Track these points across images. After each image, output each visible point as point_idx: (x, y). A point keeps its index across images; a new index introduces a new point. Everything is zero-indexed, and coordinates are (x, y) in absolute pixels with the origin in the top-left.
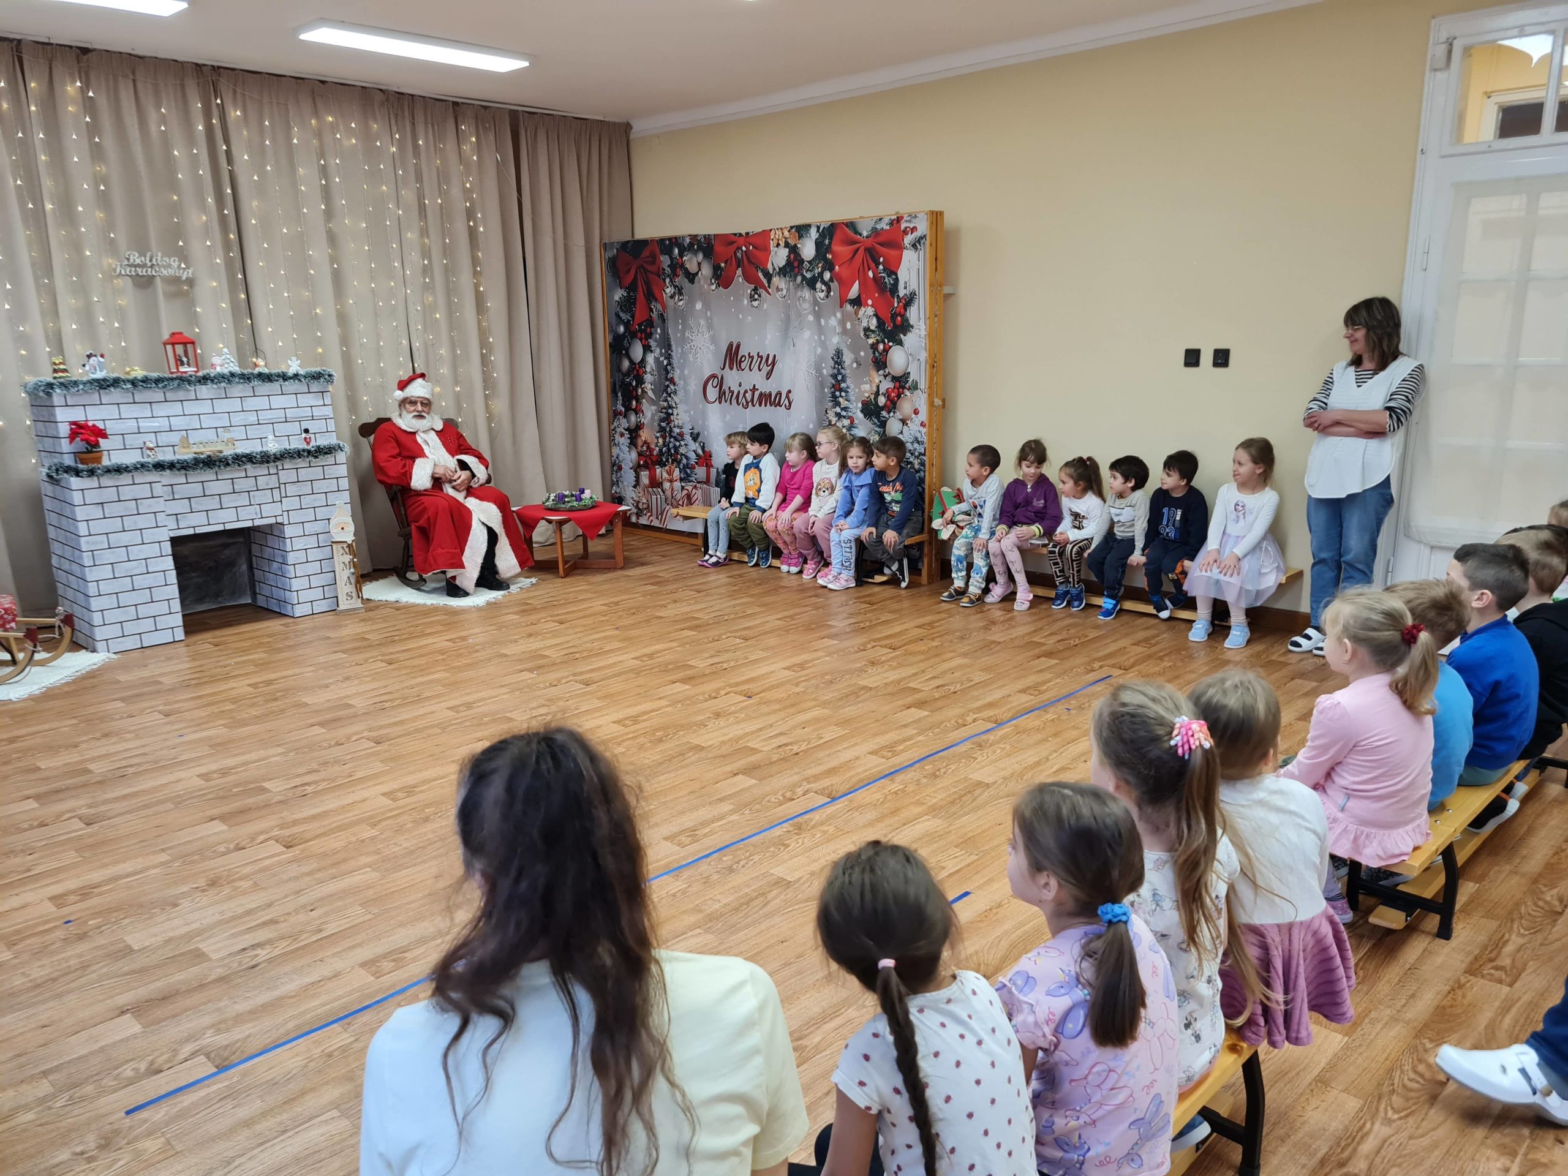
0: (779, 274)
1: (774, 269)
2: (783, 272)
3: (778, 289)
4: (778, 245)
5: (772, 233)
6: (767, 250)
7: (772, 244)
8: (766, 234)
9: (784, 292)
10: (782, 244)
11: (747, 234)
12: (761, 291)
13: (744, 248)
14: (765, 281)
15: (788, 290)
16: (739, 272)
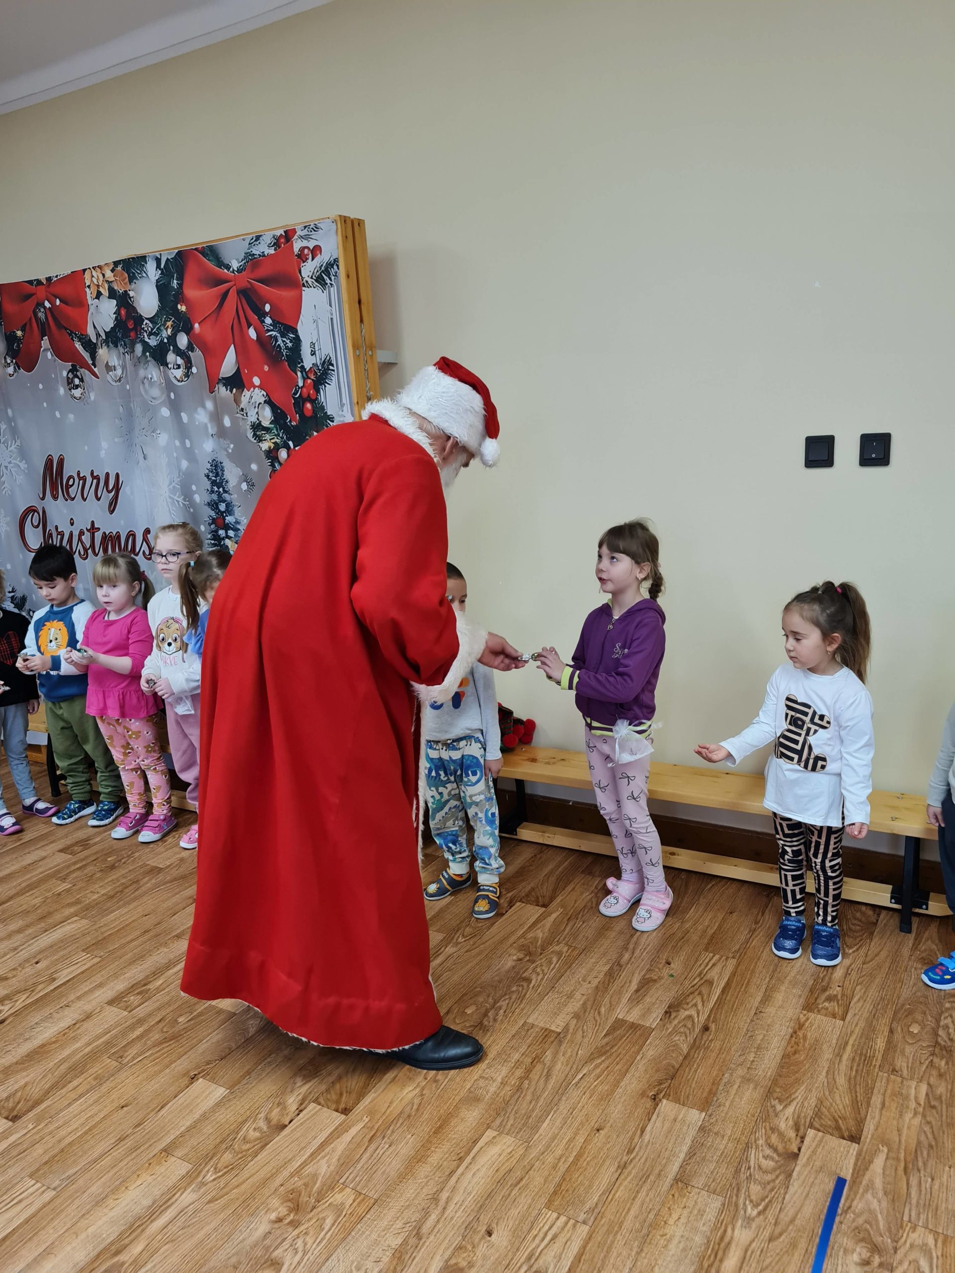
0: (106, 342)
1: (98, 335)
2: (113, 338)
3: (109, 368)
4: (99, 295)
5: (87, 275)
6: (83, 305)
7: (90, 294)
8: (77, 277)
9: (119, 372)
10: (105, 292)
11: (49, 279)
12: (83, 372)
13: (47, 305)
14: (86, 356)
15: (124, 367)
16: (45, 343)
